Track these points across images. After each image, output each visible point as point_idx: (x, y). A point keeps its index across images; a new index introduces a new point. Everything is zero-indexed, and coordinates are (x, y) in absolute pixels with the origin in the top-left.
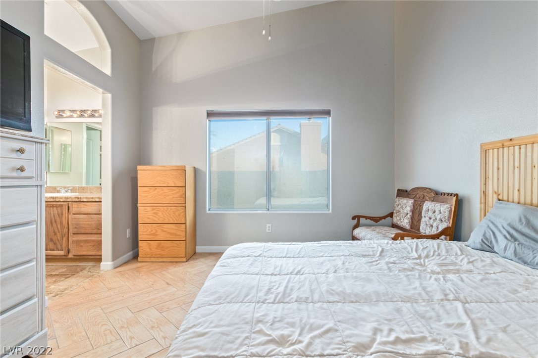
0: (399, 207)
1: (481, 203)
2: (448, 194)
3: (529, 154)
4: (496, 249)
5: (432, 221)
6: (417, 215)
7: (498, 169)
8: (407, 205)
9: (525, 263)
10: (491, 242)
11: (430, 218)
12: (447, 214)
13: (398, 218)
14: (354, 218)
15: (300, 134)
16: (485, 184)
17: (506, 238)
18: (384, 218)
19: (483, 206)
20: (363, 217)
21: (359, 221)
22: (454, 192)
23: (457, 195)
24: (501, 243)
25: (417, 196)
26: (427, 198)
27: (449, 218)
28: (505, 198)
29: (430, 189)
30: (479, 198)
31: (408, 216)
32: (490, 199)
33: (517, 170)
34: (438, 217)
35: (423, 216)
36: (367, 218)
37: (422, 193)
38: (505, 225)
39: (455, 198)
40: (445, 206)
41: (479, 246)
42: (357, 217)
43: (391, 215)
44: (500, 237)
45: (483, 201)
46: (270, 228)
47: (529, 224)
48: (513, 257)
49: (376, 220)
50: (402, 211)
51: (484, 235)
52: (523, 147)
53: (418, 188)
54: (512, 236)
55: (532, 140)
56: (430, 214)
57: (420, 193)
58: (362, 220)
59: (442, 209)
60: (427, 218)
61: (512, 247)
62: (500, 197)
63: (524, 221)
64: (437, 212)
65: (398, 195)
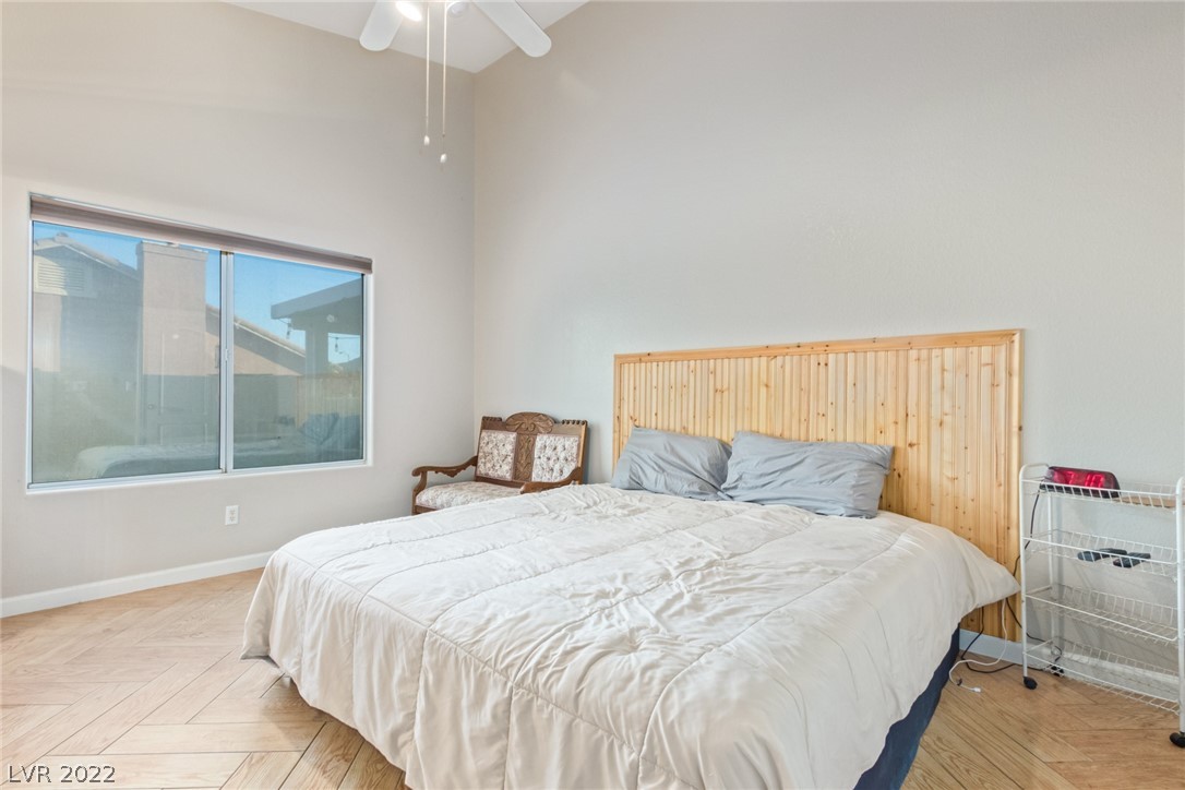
0: (491, 446)
1: (614, 432)
2: (574, 422)
3: (667, 372)
4: (646, 484)
5: (551, 462)
6: (524, 458)
7: (635, 388)
8: (505, 442)
9: (676, 494)
10: (639, 478)
11: (549, 459)
12: (575, 450)
13: (489, 465)
14: (416, 472)
15: (140, 272)
16: (620, 407)
17: (654, 469)
18: (464, 467)
19: (617, 435)
20: (432, 468)
21: (424, 477)
22: (582, 419)
23: (585, 423)
24: (650, 477)
25: (523, 426)
26: (541, 430)
27: (578, 454)
28: (642, 425)
29: (544, 415)
30: (612, 426)
31: (510, 459)
32: (626, 426)
33: (654, 391)
34: (562, 456)
35: (536, 456)
36: (437, 470)
37: (530, 422)
38: (652, 455)
39: (584, 427)
40: (572, 439)
41: (627, 485)
42: (421, 471)
43: (474, 461)
44: (649, 471)
45: (617, 429)
46: (236, 515)
47: (673, 451)
48: (664, 490)
49: (451, 472)
50: (495, 452)
51: (631, 470)
52: (661, 364)
53: (523, 414)
54: (660, 467)
55: (669, 357)
56: (549, 452)
57: (527, 422)
58: (431, 475)
59: (567, 444)
60: (544, 460)
61: (662, 478)
62: (637, 423)
63: (668, 448)
64: (560, 448)
65: (484, 427)
